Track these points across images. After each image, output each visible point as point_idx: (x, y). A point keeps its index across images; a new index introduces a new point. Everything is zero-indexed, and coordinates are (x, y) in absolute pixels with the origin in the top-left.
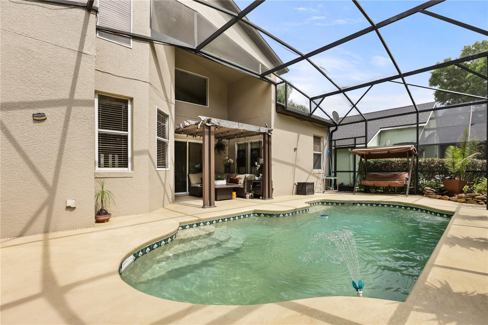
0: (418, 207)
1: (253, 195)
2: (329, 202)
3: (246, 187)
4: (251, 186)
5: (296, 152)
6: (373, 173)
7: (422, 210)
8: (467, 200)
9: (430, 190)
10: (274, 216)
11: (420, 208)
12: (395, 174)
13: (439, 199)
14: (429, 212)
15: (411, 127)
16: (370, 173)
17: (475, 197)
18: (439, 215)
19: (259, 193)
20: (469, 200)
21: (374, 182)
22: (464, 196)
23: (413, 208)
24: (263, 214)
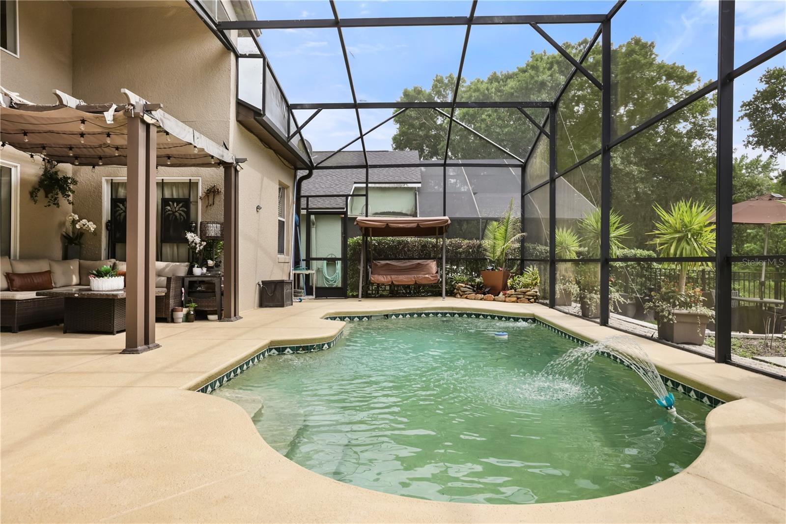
0: (479, 313)
1: (192, 313)
2: (346, 317)
3: (172, 294)
4: (183, 291)
5: (258, 214)
6: (383, 262)
7: (485, 316)
8: (518, 298)
9: (465, 287)
10: (314, 349)
11: (483, 313)
12: (419, 263)
13: (481, 299)
14: (496, 318)
15: (400, 186)
16: (379, 262)
17: (526, 293)
18: (513, 320)
19: (208, 307)
20: (520, 298)
21: (393, 276)
22: (514, 293)
23: (471, 314)
24: (289, 348)
